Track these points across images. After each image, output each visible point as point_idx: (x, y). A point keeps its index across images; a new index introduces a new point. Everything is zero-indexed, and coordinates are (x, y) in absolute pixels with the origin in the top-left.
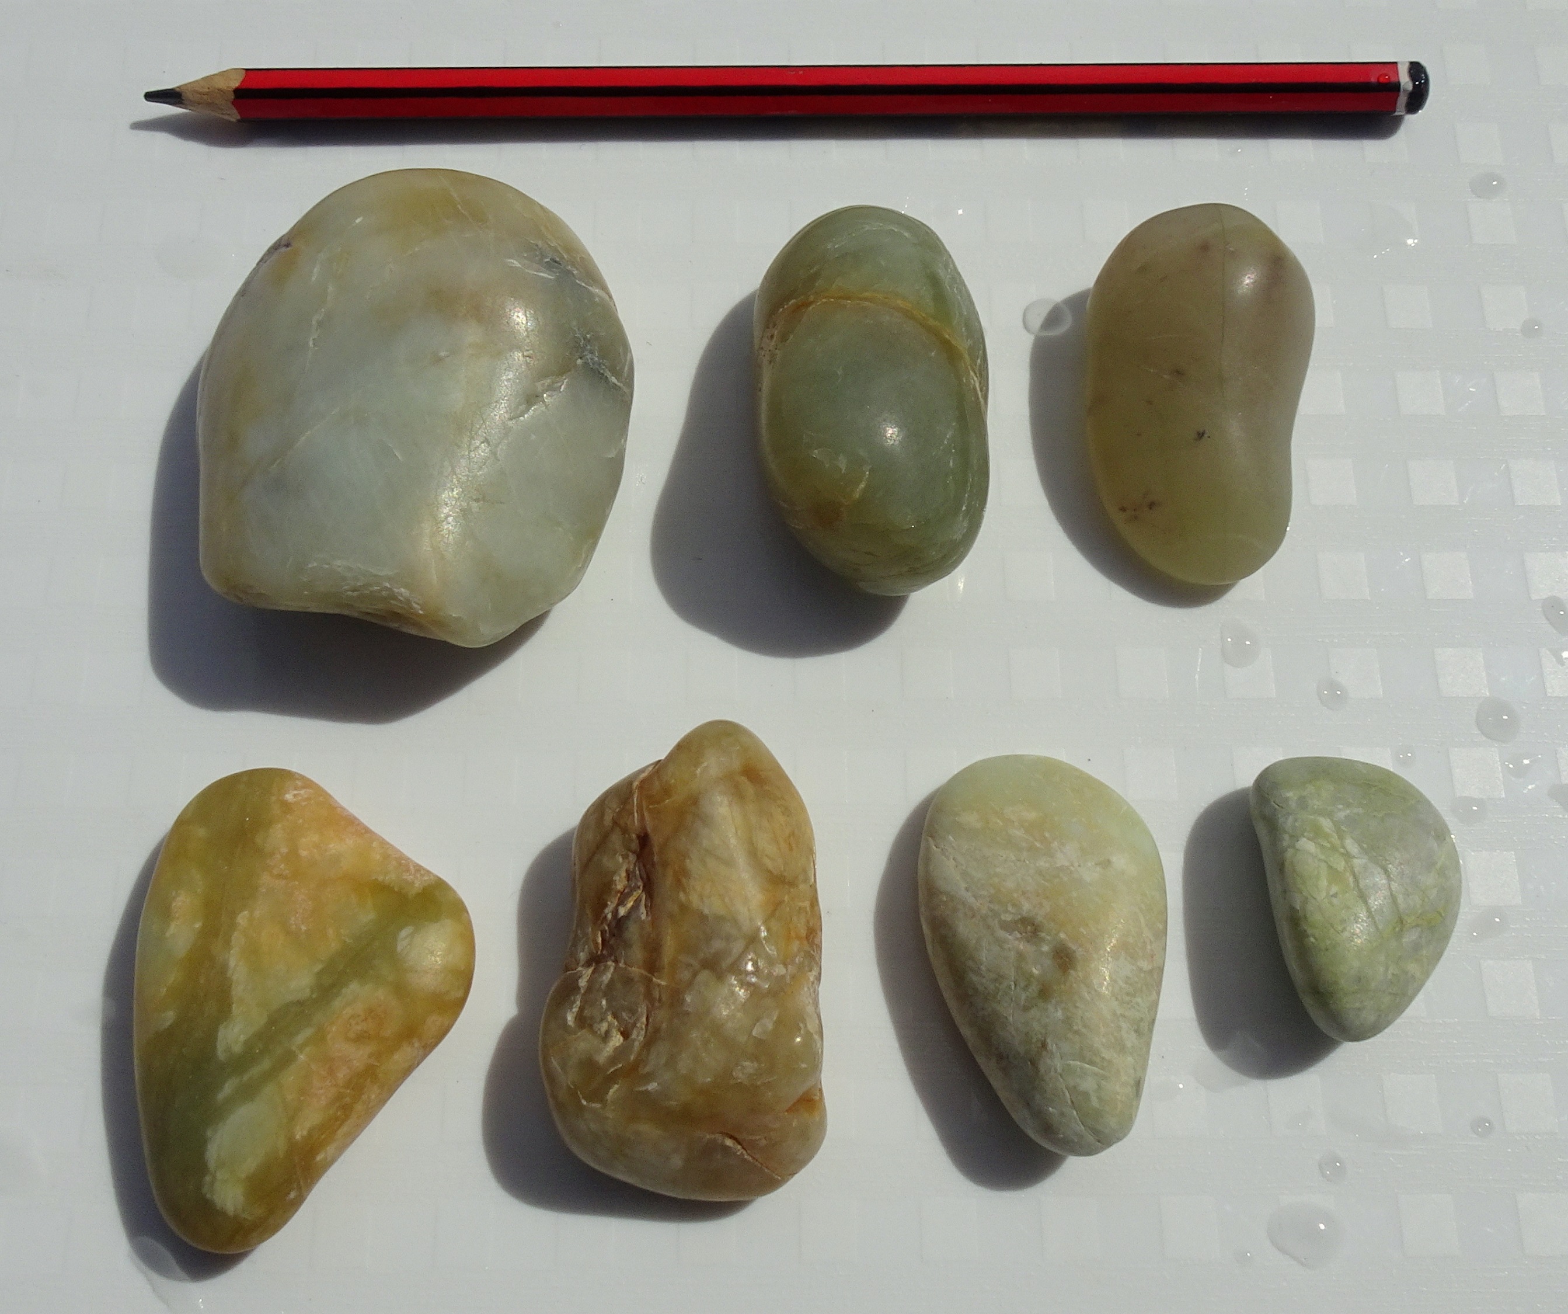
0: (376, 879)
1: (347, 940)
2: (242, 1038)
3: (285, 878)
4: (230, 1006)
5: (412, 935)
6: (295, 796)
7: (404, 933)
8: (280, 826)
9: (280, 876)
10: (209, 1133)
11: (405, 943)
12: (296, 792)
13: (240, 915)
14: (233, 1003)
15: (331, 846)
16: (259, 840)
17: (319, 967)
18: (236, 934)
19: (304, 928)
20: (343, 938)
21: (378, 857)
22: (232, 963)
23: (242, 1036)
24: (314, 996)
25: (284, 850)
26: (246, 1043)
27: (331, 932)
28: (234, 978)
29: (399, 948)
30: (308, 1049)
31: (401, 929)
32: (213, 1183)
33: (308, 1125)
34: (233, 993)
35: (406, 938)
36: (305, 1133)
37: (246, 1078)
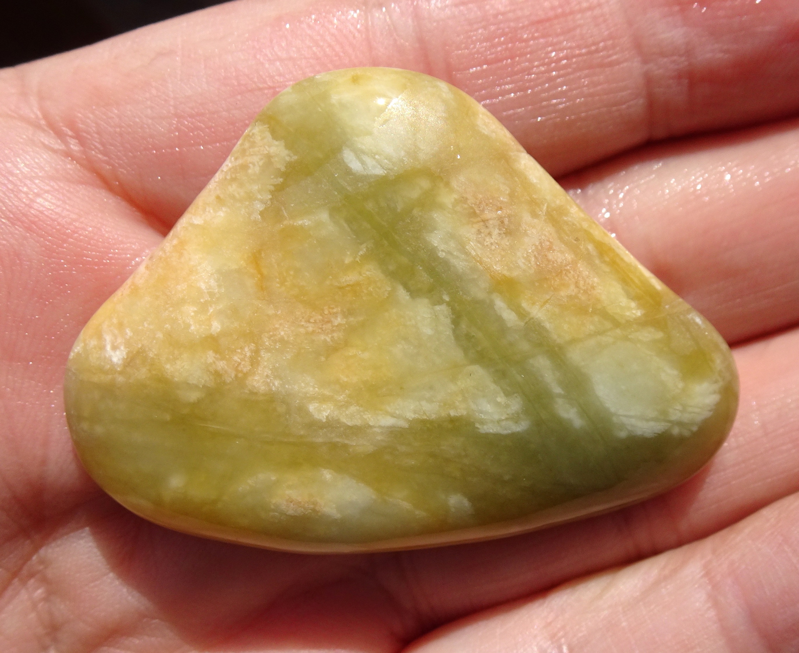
0: (262, 213)
1: (361, 253)
2: (501, 399)
3: (257, 352)
4: (453, 420)
5: (358, 153)
6: (115, 348)
7: (355, 165)
8: (168, 366)
9: (254, 361)
10: (623, 434)
11: (370, 162)
12: (108, 347)
13: (317, 416)
14: (449, 415)
15: (203, 286)
16: (193, 396)
17: (402, 294)
18: (344, 420)
19: (339, 320)
20: (358, 259)
21: (221, 214)
22: (388, 421)
23: (499, 399)
24: (446, 298)
25: (210, 356)
26: (507, 394)
27: (351, 278)
28: (411, 416)
29: (379, 172)
30: (524, 305)
31: (348, 171)
32: (680, 424)
33: (624, 301)
34: (433, 416)
35: (363, 163)
36: (633, 304)
37: (557, 390)
